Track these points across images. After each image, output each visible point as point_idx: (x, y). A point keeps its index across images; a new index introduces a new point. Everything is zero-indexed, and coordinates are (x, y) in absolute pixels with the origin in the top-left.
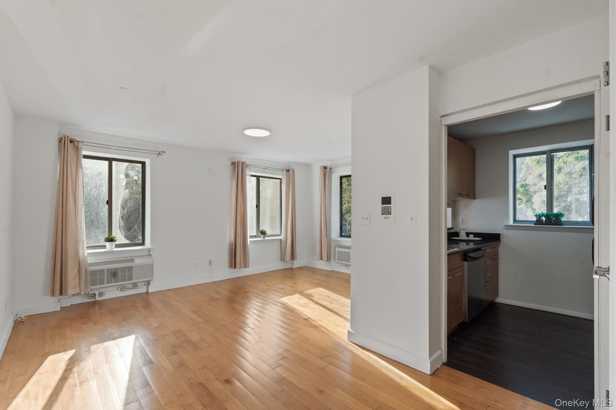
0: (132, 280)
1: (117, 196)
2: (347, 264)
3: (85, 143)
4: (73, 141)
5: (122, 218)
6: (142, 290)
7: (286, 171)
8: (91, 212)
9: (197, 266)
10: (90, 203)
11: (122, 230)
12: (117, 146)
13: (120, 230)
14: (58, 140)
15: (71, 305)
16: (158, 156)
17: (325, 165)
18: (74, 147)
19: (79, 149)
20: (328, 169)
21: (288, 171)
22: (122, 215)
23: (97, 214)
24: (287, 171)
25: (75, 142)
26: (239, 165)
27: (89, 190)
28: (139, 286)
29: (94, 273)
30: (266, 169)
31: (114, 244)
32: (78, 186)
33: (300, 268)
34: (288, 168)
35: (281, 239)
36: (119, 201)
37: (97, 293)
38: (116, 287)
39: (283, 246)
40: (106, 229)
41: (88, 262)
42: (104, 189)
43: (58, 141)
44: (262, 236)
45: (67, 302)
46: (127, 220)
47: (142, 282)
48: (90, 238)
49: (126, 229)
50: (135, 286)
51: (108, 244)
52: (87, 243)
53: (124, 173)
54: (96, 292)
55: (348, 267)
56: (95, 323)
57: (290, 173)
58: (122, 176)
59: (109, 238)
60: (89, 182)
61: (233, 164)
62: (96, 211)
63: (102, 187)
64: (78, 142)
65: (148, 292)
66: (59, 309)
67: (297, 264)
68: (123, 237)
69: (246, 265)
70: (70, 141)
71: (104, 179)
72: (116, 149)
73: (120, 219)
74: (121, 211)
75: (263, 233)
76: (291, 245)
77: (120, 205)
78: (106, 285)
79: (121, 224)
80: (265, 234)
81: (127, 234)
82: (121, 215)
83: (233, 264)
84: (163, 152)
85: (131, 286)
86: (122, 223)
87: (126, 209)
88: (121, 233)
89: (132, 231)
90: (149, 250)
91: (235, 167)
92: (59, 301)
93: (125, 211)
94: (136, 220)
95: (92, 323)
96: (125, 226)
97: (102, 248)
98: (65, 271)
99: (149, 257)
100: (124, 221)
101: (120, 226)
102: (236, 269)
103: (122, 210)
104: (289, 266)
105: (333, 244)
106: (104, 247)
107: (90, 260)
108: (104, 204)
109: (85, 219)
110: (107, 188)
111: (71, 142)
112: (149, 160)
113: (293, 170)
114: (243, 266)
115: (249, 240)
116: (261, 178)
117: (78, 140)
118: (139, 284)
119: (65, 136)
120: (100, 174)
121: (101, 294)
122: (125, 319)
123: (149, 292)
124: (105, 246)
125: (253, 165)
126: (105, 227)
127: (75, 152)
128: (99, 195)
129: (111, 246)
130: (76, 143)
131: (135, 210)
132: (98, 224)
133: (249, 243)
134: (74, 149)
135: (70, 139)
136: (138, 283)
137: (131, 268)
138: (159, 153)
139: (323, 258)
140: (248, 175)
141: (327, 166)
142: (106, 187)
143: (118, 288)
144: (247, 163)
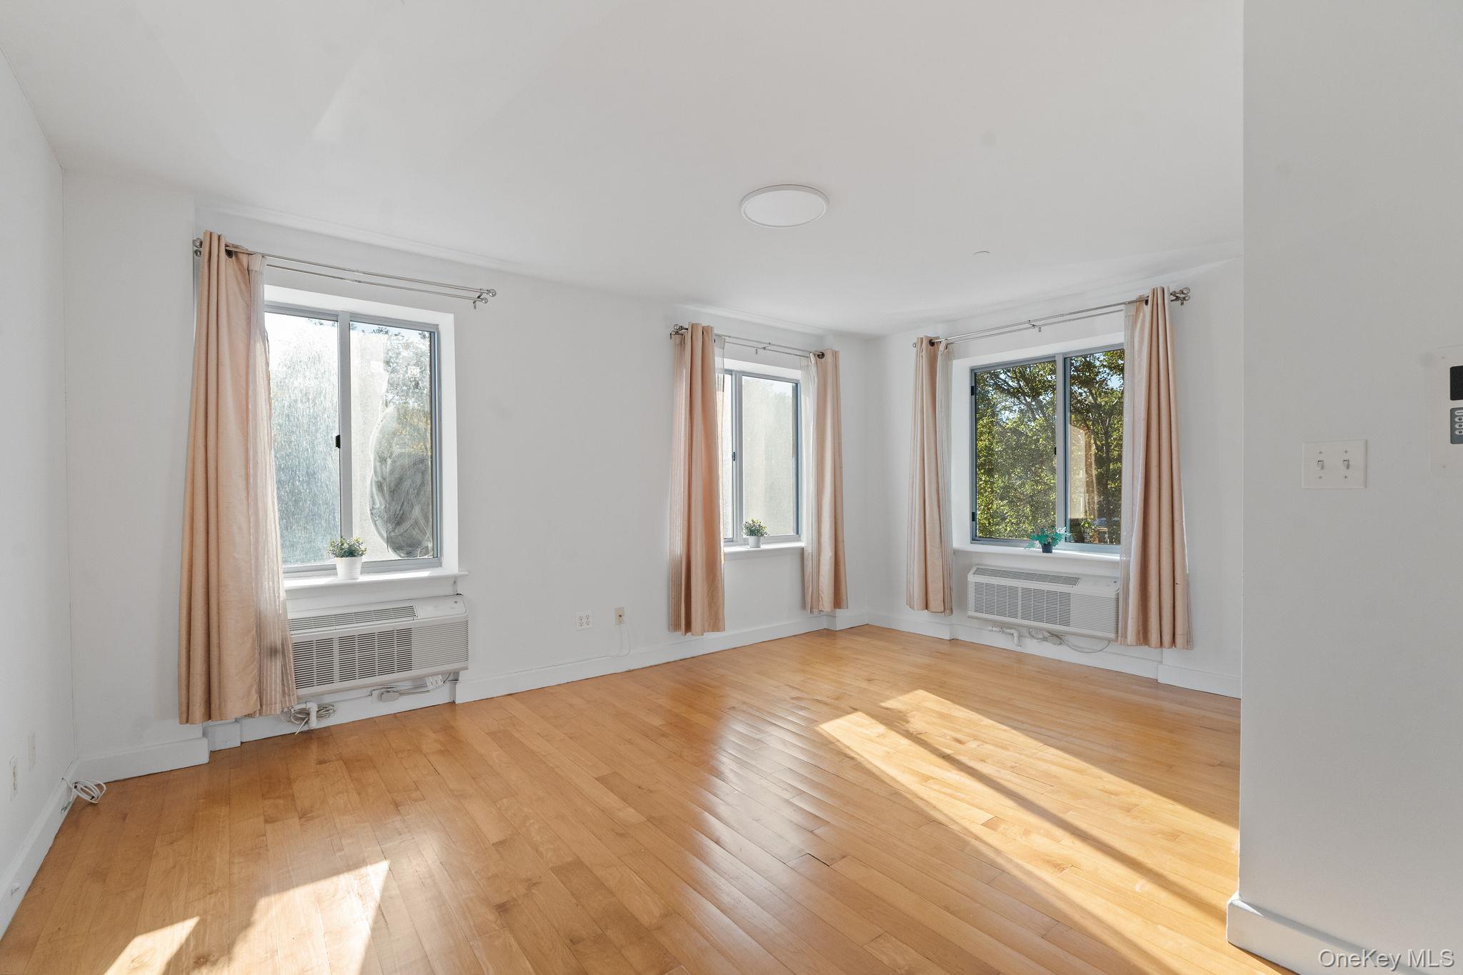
0: (410, 669)
1: (365, 423)
2: (1006, 623)
3: (270, 260)
4: (236, 252)
5: (380, 486)
6: (437, 696)
7: (815, 355)
8: (293, 471)
9: (585, 626)
10: (291, 442)
12: (361, 269)
13: (375, 522)
14: (190, 249)
15: (242, 743)
16: (475, 307)
17: (932, 335)
18: (240, 270)
19: (252, 275)
20: (942, 347)
21: (821, 355)
22: (380, 479)
23: (311, 475)
24: (818, 356)
25: (241, 256)
26: (694, 337)
27: (287, 404)
28: (430, 687)
29: (303, 649)
30: (764, 348)
31: (357, 562)
32: (255, 390)
33: (852, 631)
34: (820, 349)
35: (802, 549)
36: (371, 437)
37: (313, 707)
38: (366, 691)
39: (809, 569)
40: (334, 520)
41: (290, 616)
42: (328, 404)
43: (191, 254)
44: (752, 539)
45: (229, 736)
46: (393, 492)
47: (437, 674)
48: (293, 546)
49: (389, 521)
50: (419, 686)
51: (341, 563)
52: (285, 562)
53: (382, 356)
54: (309, 705)
55: (1008, 631)
56: (304, 815)
57: (826, 362)
58: (378, 367)
59: (346, 546)
60: (287, 381)
61: (679, 332)
62: (308, 468)
63: (322, 398)
64: (249, 254)
65: (454, 702)
66: (204, 759)
67: (844, 619)
68: (381, 541)
69: (715, 623)
70: (226, 250)
71: (327, 374)
72: (359, 282)
73: (374, 490)
74: (375, 468)
75: (755, 531)
76: (833, 565)
77: (373, 451)
78: (338, 685)
79: (378, 505)
80: (762, 535)
81: (393, 534)
82: (375, 479)
83: (683, 620)
84: (489, 291)
85: (406, 686)
86: (381, 503)
87: (389, 461)
88: (377, 529)
89: (406, 525)
90: (455, 580)
91: (682, 343)
92: (205, 734)
93: (386, 467)
94: (418, 494)
95: (296, 820)
96: (387, 510)
97: (326, 575)
98: (219, 647)
99: (456, 602)
100: (383, 495)
101: (375, 511)
102: (692, 635)
103: (378, 464)
104: (823, 624)
106: (332, 569)
107: (295, 612)
108: (328, 445)
109: (278, 488)
110: (336, 399)
111: (229, 253)
112: (451, 316)
113: (835, 354)
114: (709, 625)
116: (744, 378)
117: (251, 249)
118: (429, 681)
119: (211, 233)
120: (316, 359)
121: (324, 710)
122: (397, 805)
123: (457, 702)
124: (334, 568)
125: (730, 337)
126: (333, 512)
127: (243, 286)
128: (315, 417)
129: (351, 568)
130: (244, 258)
131: (415, 464)
132: (314, 504)
133: (724, 561)
134: (239, 273)
135: (226, 246)
136: (426, 678)
137: (405, 635)
138: (479, 297)
139: (931, 604)
140: (720, 370)
141: (938, 338)
142: (334, 399)
143: (371, 691)
144: (716, 331)
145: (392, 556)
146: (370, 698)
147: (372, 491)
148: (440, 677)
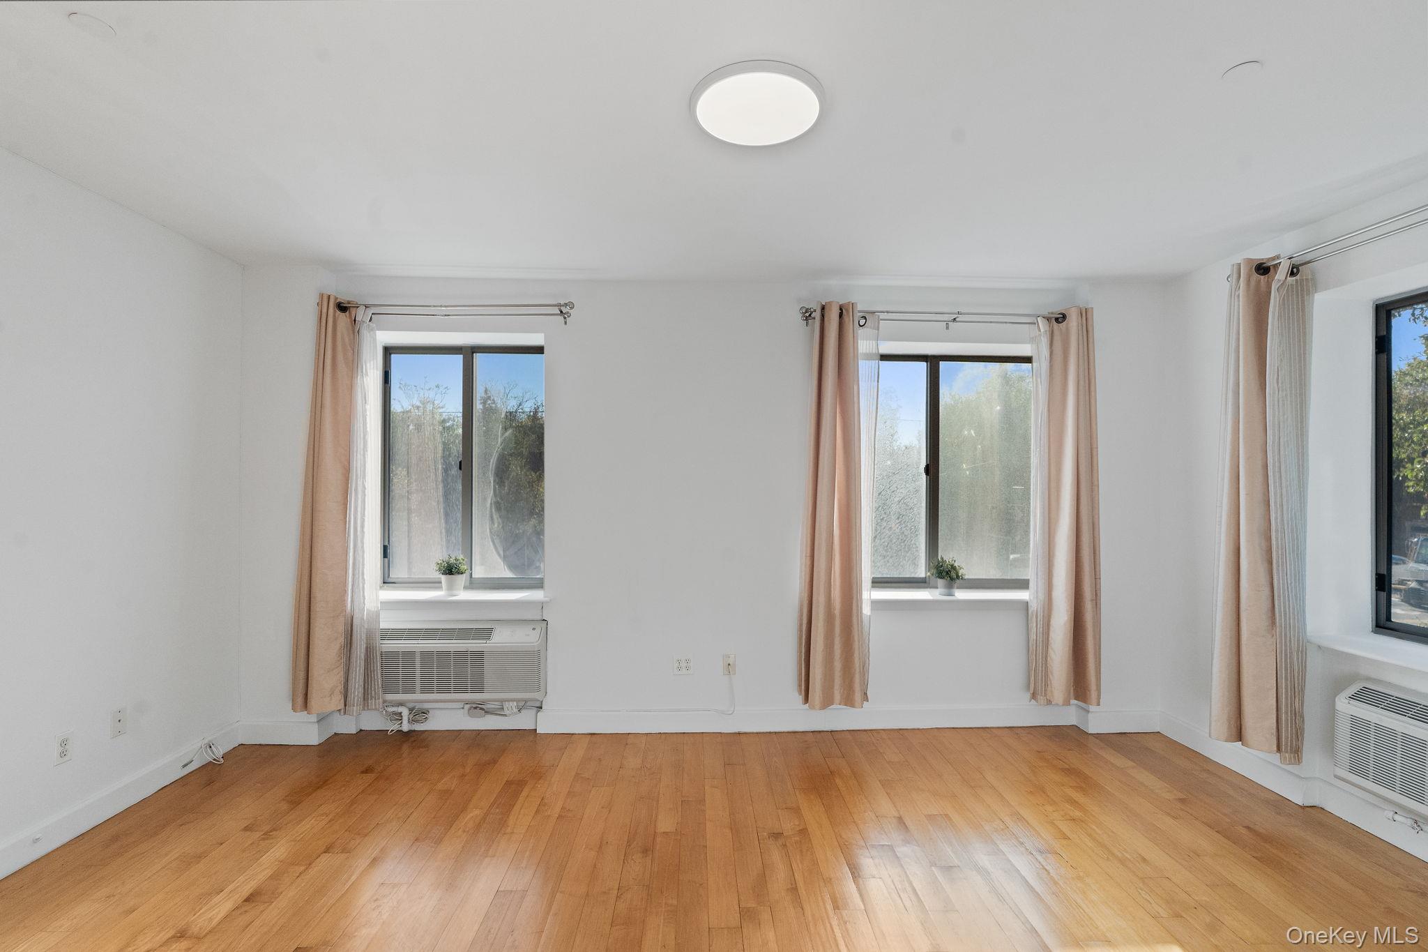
0: (481, 691)
3: (373, 309)
4: (346, 307)
5: (498, 507)
6: (518, 722)
7: (1048, 319)
9: (684, 670)
11: (497, 541)
13: (493, 540)
15: (356, 731)
16: (566, 323)
17: (1265, 256)
18: (351, 321)
19: (356, 324)
20: (1281, 275)
21: (1061, 318)
22: (499, 499)
24: (1057, 319)
25: (351, 309)
30: (954, 320)
31: (461, 580)
33: (1121, 742)
34: (1058, 309)
35: (1026, 603)
36: (492, 460)
37: (405, 711)
38: (460, 705)
39: (1032, 635)
41: (381, 626)
46: (509, 512)
47: (512, 700)
49: (505, 540)
57: (1067, 329)
64: (356, 307)
65: (535, 730)
67: (1100, 720)
69: (849, 695)
73: (493, 510)
74: (492, 489)
75: (947, 574)
76: (1070, 635)
77: (493, 473)
79: (496, 525)
80: (959, 579)
81: (507, 553)
82: (494, 500)
83: (803, 684)
84: (566, 305)
85: (489, 706)
86: (499, 523)
87: (507, 483)
88: (496, 547)
89: (521, 544)
90: (542, 605)
92: (319, 719)
93: (504, 488)
97: (432, 590)
98: (312, 649)
99: (534, 629)
100: (501, 515)
101: (494, 530)
103: (497, 485)
105: (1315, 669)
107: (387, 622)
111: (344, 309)
112: (543, 334)
113: (1085, 314)
115: (869, 595)
116: (942, 364)
118: (506, 705)
119: (328, 295)
121: (416, 717)
123: (539, 731)
125: (888, 312)
127: (352, 336)
129: (451, 586)
130: (352, 311)
133: (866, 610)
134: (348, 325)
136: (502, 702)
137: (479, 656)
140: (869, 357)
141: (1278, 257)
144: (860, 307)
145: (508, 574)
146: (462, 710)
147: (491, 512)
148: (515, 703)
